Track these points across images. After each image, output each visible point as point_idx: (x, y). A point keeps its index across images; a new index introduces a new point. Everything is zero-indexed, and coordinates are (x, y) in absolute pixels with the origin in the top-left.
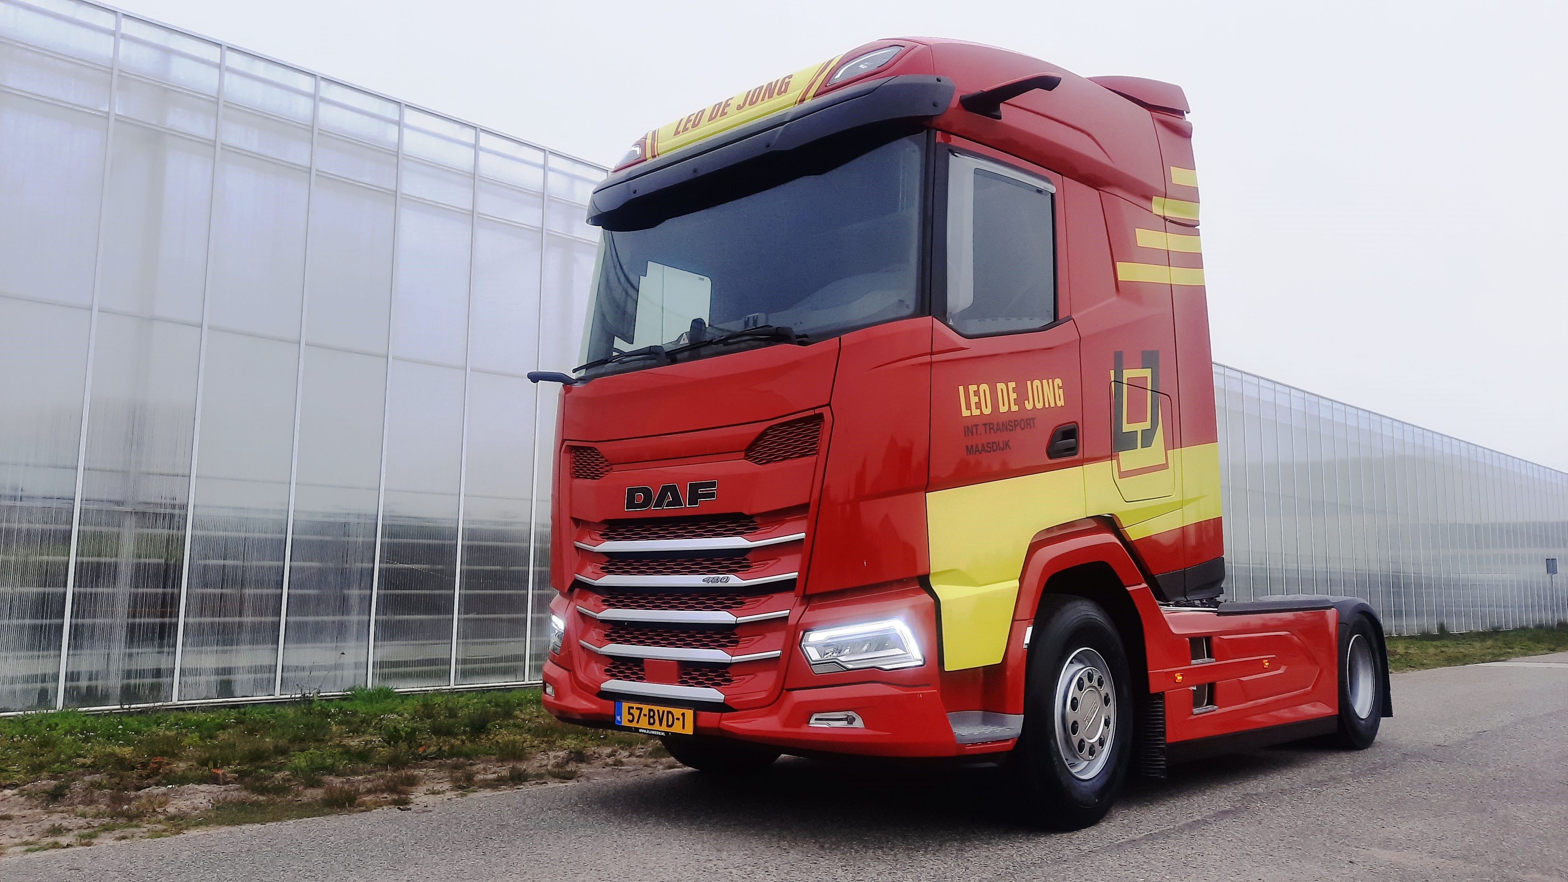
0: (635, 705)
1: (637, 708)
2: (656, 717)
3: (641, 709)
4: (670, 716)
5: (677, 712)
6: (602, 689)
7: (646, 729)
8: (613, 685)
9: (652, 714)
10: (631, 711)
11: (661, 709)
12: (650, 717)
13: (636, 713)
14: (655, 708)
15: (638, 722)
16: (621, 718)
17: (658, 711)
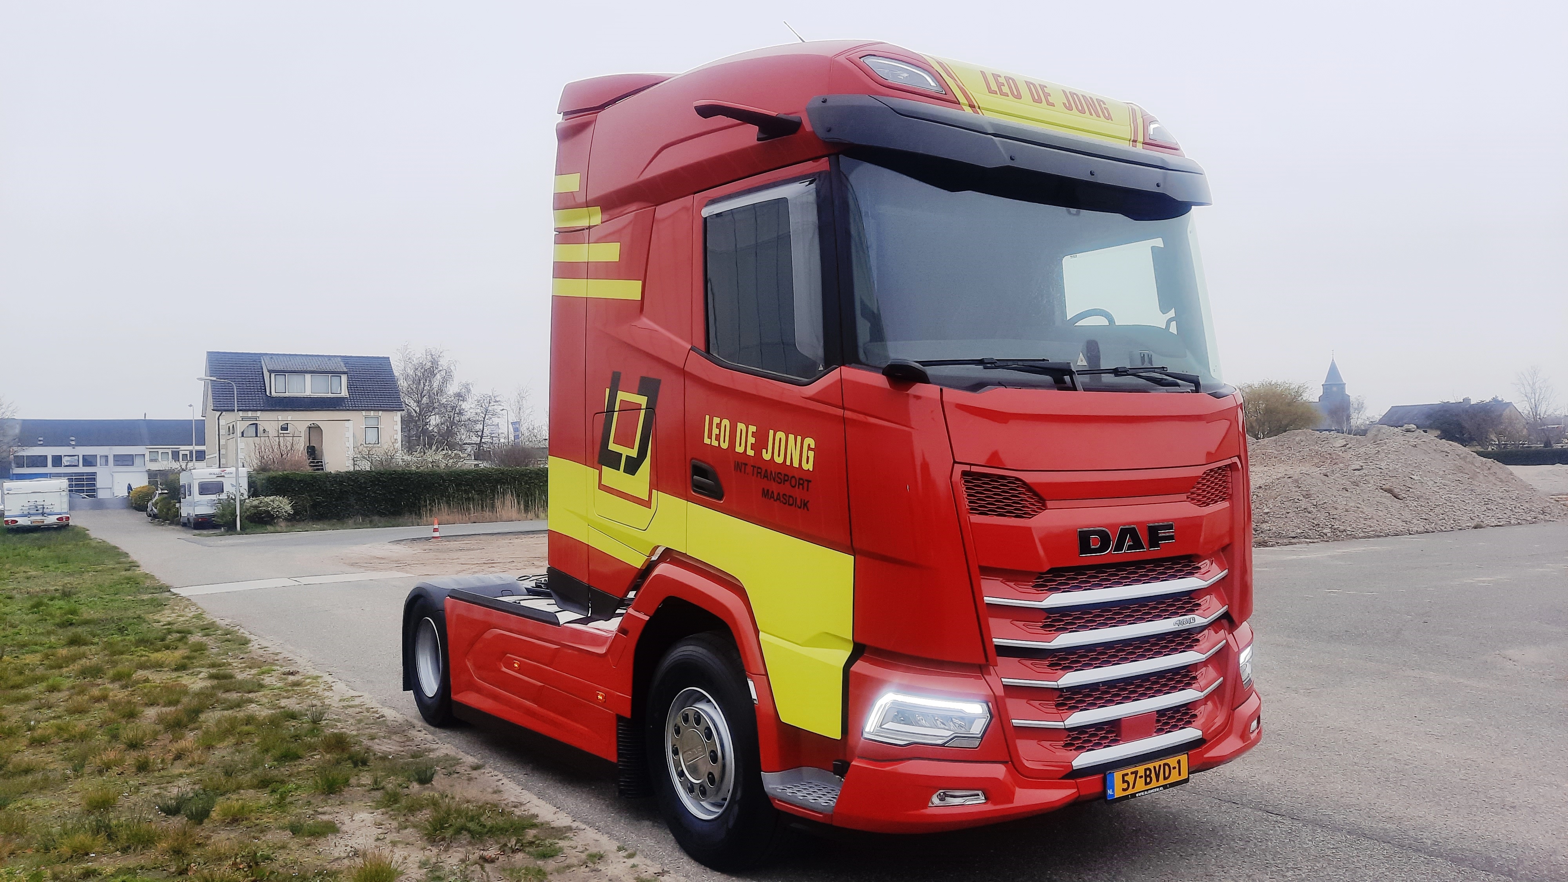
0: (1129, 771)
1: (1132, 773)
2: (1153, 775)
3: (1136, 773)
4: (1167, 767)
5: (1172, 761)
6: (1074, 769)
7: (1144, 791)
8: (1084, 759)
9: (1148, 773)
10: (1126, 778)
11: (1157, 764)
12: (1146, 776)
13: (1130, 778)
14: (1151, 766)
15: (1133, 787)
16: (1113, 791)
17: (1155, 768)
